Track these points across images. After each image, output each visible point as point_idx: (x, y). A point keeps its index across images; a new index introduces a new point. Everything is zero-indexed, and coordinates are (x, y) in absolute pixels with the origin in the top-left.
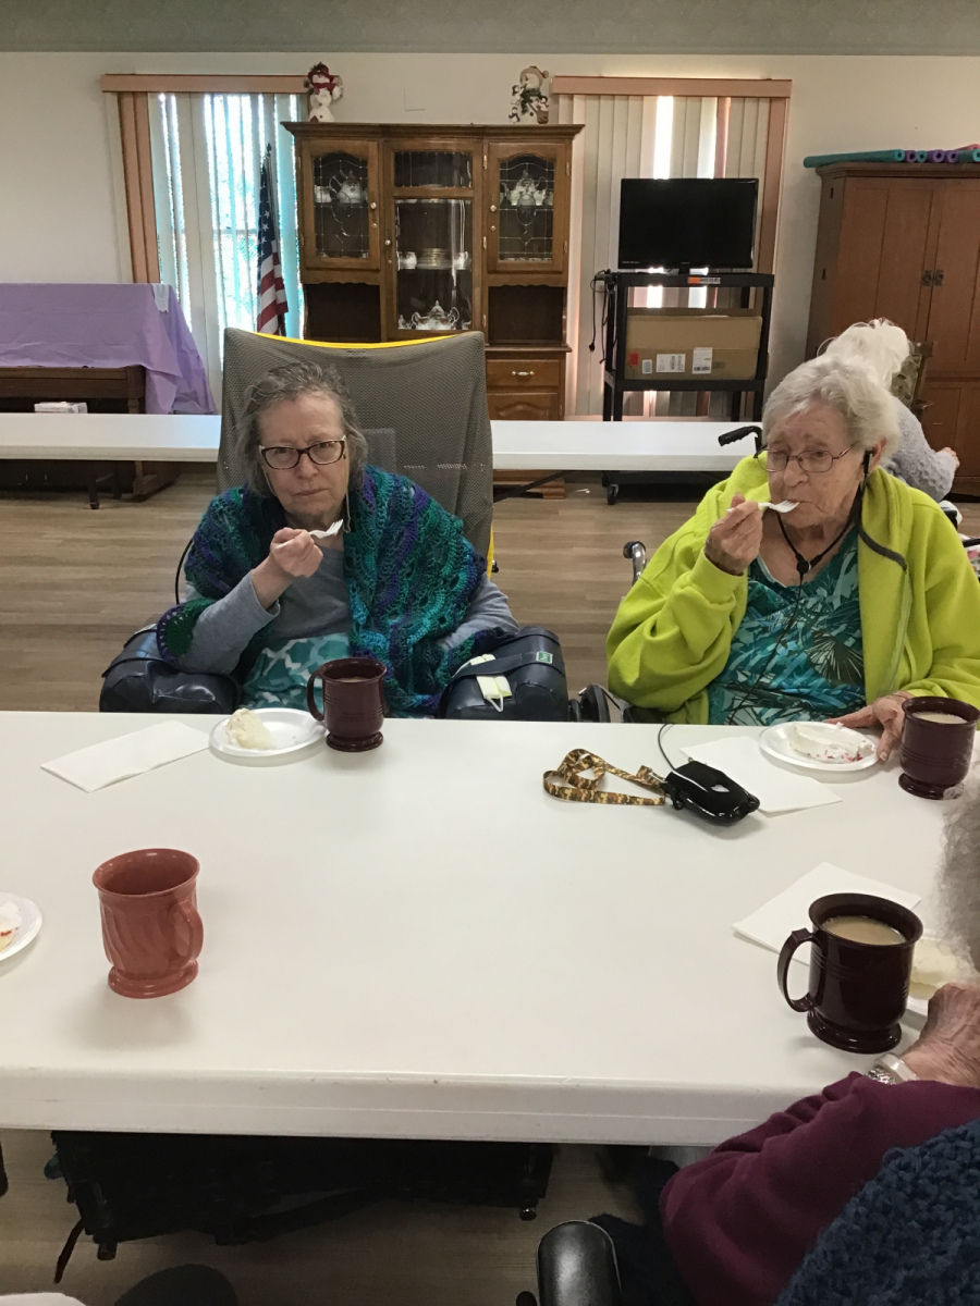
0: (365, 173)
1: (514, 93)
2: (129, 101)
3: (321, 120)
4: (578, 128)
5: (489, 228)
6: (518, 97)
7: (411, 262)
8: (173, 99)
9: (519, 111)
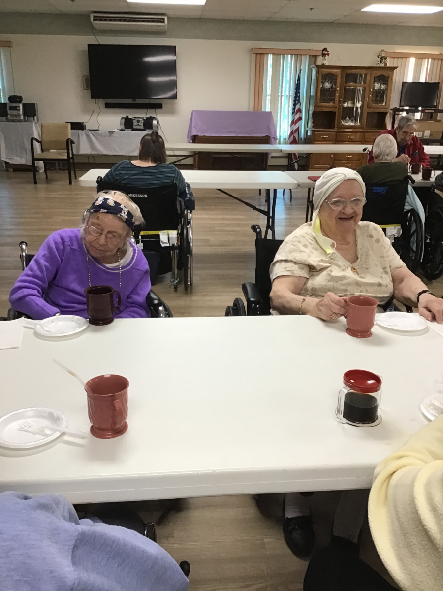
0: (336, 79)
1: (378, 57)
2: (260, 55)
3: (325, 64)
4: (396, 68)
5: (369, 96)
6: (379, 59)
7: (345, 105)
8: (272, 55)
9: (379, 62)
